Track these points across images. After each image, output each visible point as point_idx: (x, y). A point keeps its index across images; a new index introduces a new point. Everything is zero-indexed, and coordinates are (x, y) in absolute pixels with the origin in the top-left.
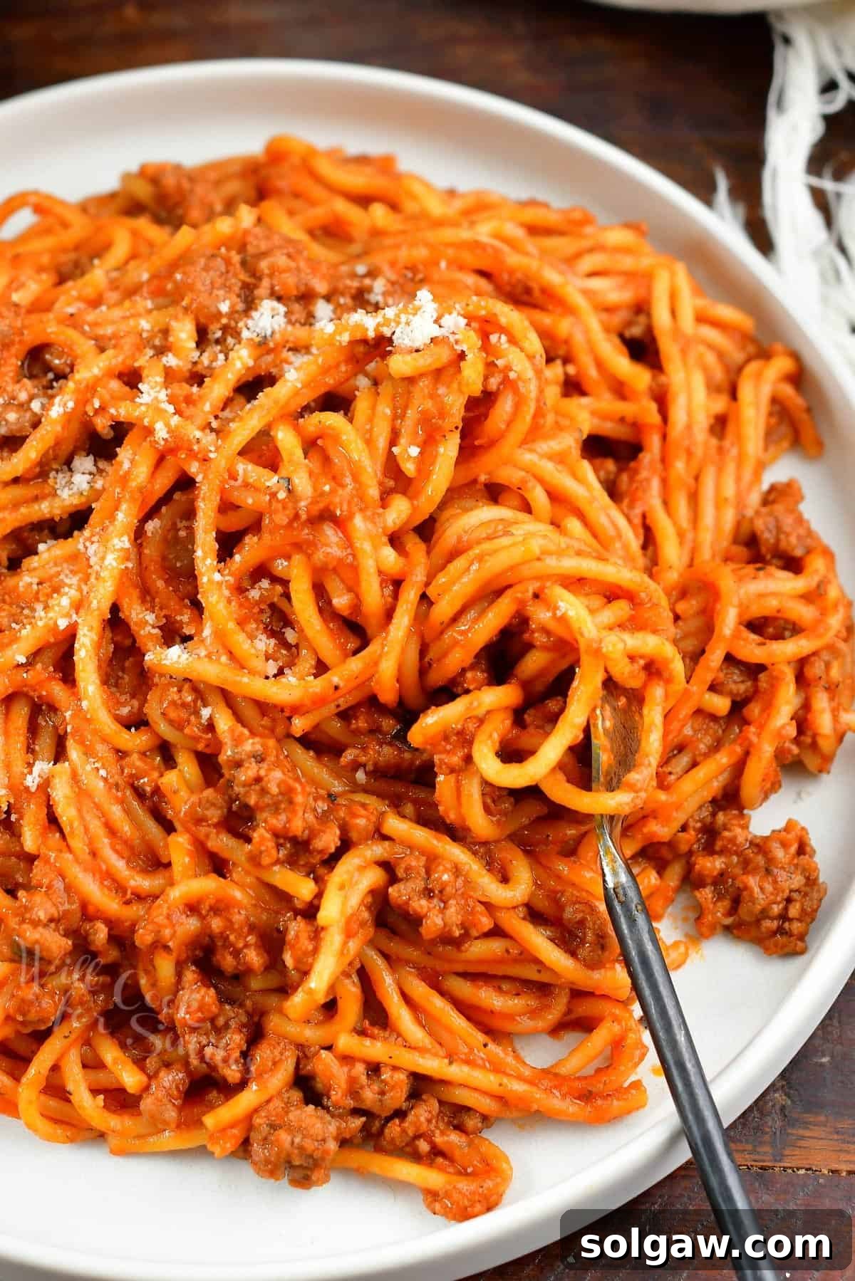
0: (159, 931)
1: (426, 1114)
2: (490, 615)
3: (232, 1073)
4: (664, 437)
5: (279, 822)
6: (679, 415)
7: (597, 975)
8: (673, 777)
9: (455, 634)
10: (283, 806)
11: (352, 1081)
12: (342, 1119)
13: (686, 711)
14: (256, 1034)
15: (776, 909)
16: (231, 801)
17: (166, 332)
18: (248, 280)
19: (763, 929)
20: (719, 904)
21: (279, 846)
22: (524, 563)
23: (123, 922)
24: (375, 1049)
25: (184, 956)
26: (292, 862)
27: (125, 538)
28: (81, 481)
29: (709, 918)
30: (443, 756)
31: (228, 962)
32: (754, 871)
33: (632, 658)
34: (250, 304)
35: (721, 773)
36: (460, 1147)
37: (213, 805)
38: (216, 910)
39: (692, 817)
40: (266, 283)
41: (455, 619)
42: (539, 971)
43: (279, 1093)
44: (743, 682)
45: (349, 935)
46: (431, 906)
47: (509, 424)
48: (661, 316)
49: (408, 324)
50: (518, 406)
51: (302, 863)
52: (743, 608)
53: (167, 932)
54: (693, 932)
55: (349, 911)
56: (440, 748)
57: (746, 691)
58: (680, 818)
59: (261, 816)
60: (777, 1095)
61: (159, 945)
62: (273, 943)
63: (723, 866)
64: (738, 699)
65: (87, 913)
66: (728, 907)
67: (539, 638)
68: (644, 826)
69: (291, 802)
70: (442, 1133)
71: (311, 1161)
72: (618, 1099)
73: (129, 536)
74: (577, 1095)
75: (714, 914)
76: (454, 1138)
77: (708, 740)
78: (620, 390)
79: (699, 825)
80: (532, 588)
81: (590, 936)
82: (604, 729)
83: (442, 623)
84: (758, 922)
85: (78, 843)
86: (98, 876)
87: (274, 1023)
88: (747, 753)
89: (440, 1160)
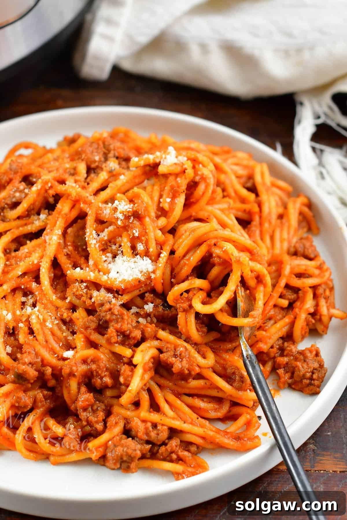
0: (72, 368)
1: (175, 443)
2: (198, 252)
3: (100, 426)
4: (260, 217)
5: (119, 326)
6: (266, 209)
7: (240, 393)
8: (267, 327)
9: (185, 261)
10: (120, 320)
11: (146, 429)
12: (142, 445)
13: (271, 303)
14: (109, 413)
15: (308, 375)
16: (100, 320)
17: (75, 169)
18: (106, 151)
19: (303, 383)
20: (287, 374)
21: (118, 335)
22: (211, 231)
23: (57, 367)
24: (155, 417)
25: (81, 380)
26: (123, 343)
27: (60, 230)
28: (43, 216)
29: (282, 380)
30: (180, 304)
31: (98, 382)
32: (300, 361)
33: (252, 271)
34: (106, 159)
35: (286, 326)
36: (189, 457)
37: (93, 321)
38: (93, 361)
39: (275, 343)
40: (112, 152)
41: (184, 256)
42: (218, 392)
43: (118, 435)
44: (293, 295)
45: (145, 371)
46: (177, 360)
47: (204, 193)
48: (258, 178)
49: (165, 158)
50: (207, 187)
51: (127, 343)
52: (292, 269)
53: (74, 368)
54: (276, 388)
55: (145, 361)
56: (180, 302)
57: (294, 298)
58: (270, 342)
59: (111, 324)
60: (311, 446)
61: (71, 374)
62: (115, 375)
63: (288, 360)
64: (291, 301)
65: (44, 364)
66: (290, 375)
67: (216, 260)
68: (257, 344)
69: (122, 318)
70: (181, 452)
71: (130, 458)
72: (250, 441)
73: (61, 229)
74: (233, 438)
75: (284, 378)
76: (186, 453)
77: (280, 316)
78: (243, 201)
79: (278, 347)
80: (213, 241)
81: (237, 378)
82: (242, 295)
83: (180, 257)
84: (301, 381)
85: (40, 338)
86: (48, 349)
87: (116, 409)
88: (295, 318)
89: (181, 462)
